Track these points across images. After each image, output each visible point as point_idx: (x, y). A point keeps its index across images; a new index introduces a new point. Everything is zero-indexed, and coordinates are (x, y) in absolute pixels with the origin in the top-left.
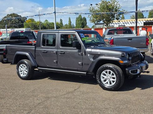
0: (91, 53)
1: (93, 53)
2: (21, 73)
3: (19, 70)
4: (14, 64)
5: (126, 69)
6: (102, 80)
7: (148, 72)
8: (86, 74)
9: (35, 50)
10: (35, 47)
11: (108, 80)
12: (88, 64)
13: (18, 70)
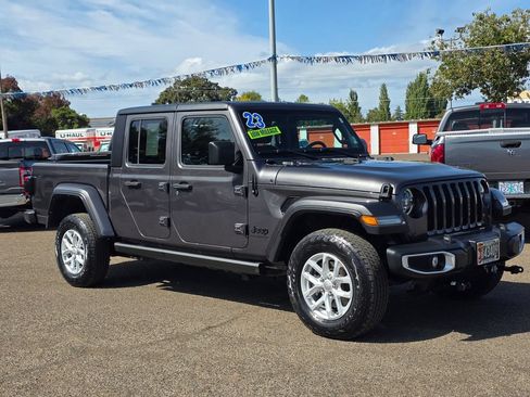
0: (274, 187)
1: (281, 188)
2: (68, 260)
3: (63, 252)
4: (48, 229)
5: (388, 251)
6: (306, 292)
7: (515, 270)
8: (257, 271)
9: (108, 178)
10: (109, 167)
11: (326, 293)
12: (265, 232)
13: (59, 251)
